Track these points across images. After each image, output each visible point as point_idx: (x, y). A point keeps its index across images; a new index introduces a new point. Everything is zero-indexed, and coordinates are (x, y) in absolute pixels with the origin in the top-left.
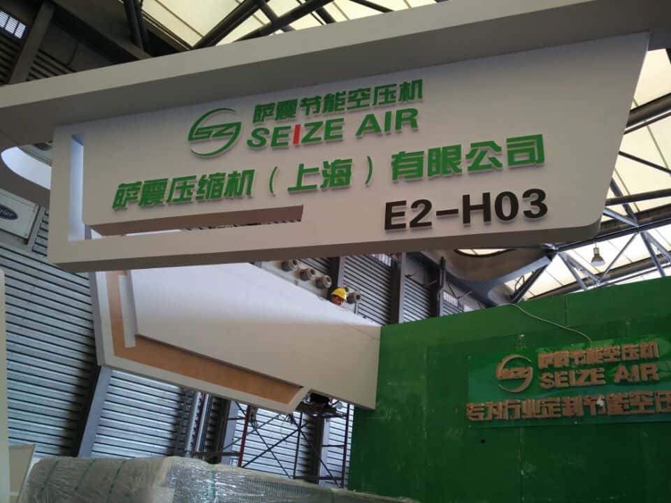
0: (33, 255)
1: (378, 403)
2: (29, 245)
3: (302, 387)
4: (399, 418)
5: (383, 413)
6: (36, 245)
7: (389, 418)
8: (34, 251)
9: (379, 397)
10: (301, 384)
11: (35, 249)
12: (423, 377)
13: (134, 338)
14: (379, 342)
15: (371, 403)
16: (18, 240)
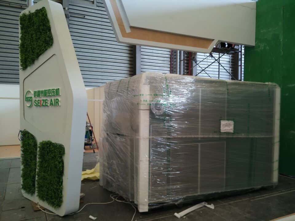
0: (98, 8)
1: (257, 42)
2: (95, 4)
3: (213, 40)
4: (267, 48)
5: (259, 47)
6: (97, 3)
7: (263, 48)
8: (97, 6)
9: (257, 39)
10: (213, 38)
11: (97, 5)
12: (280, 24)
13: (129, 28)
14: (256, 10)
15: (252, 43)
16: (90, 3)
